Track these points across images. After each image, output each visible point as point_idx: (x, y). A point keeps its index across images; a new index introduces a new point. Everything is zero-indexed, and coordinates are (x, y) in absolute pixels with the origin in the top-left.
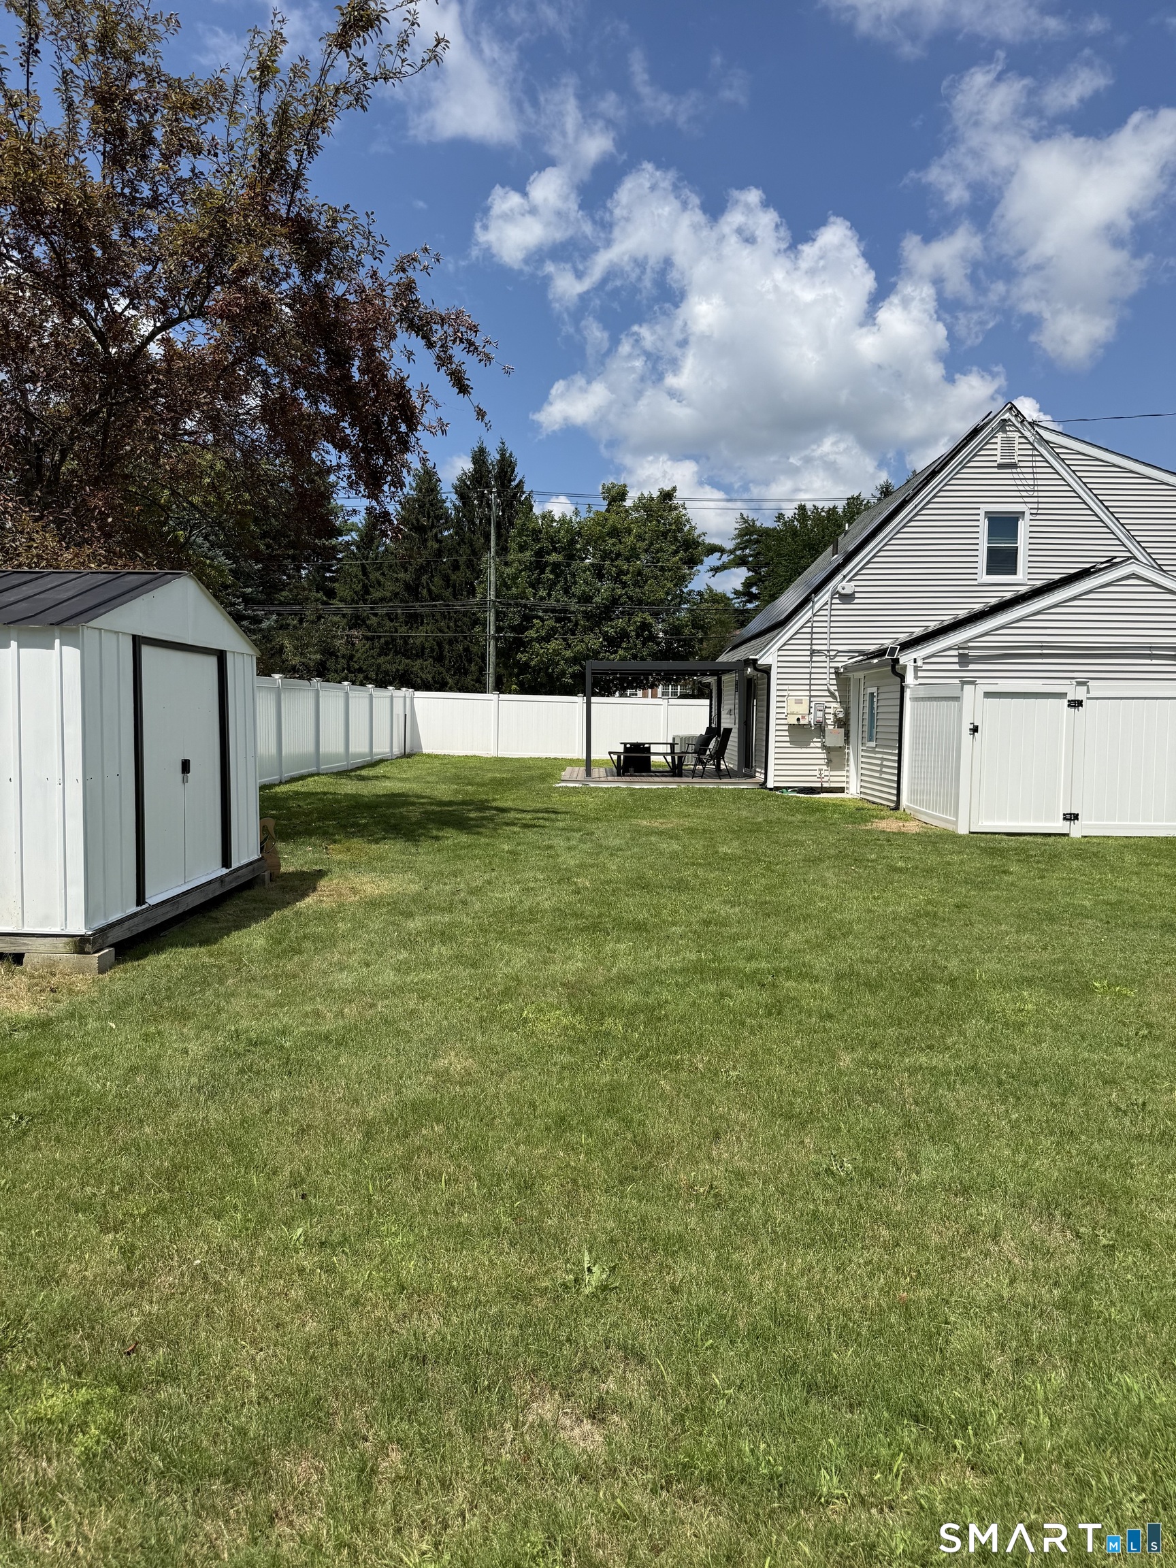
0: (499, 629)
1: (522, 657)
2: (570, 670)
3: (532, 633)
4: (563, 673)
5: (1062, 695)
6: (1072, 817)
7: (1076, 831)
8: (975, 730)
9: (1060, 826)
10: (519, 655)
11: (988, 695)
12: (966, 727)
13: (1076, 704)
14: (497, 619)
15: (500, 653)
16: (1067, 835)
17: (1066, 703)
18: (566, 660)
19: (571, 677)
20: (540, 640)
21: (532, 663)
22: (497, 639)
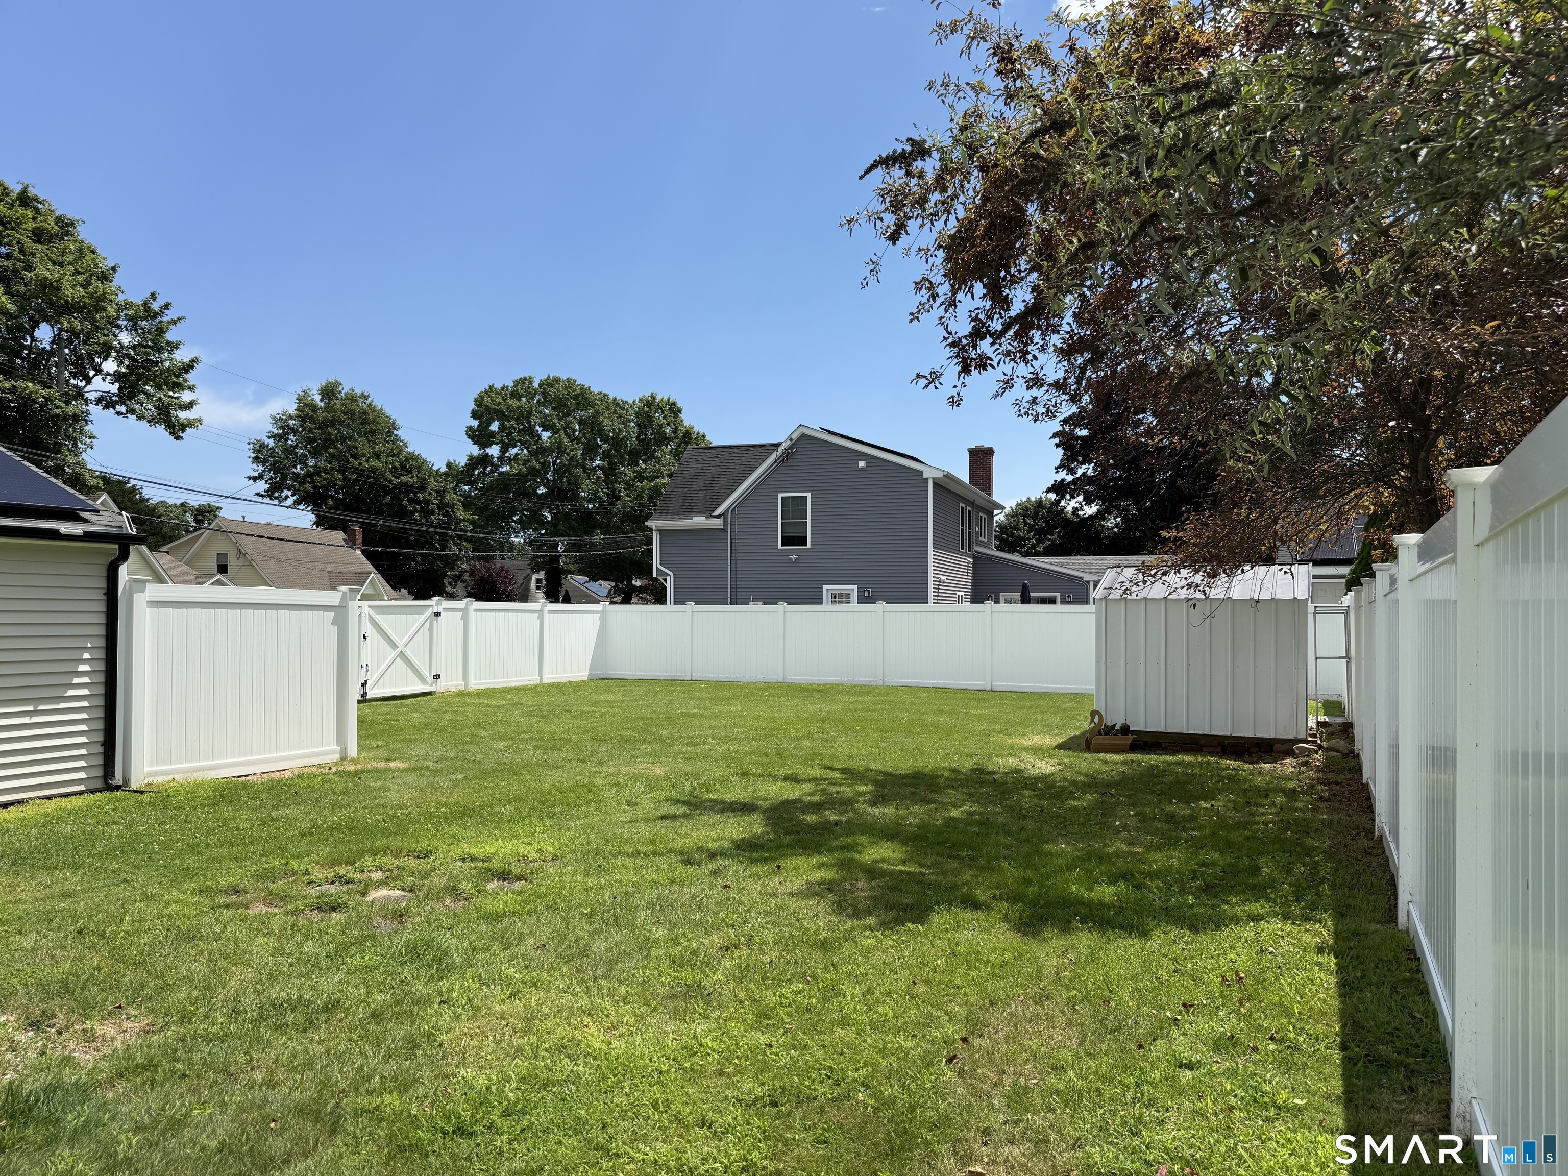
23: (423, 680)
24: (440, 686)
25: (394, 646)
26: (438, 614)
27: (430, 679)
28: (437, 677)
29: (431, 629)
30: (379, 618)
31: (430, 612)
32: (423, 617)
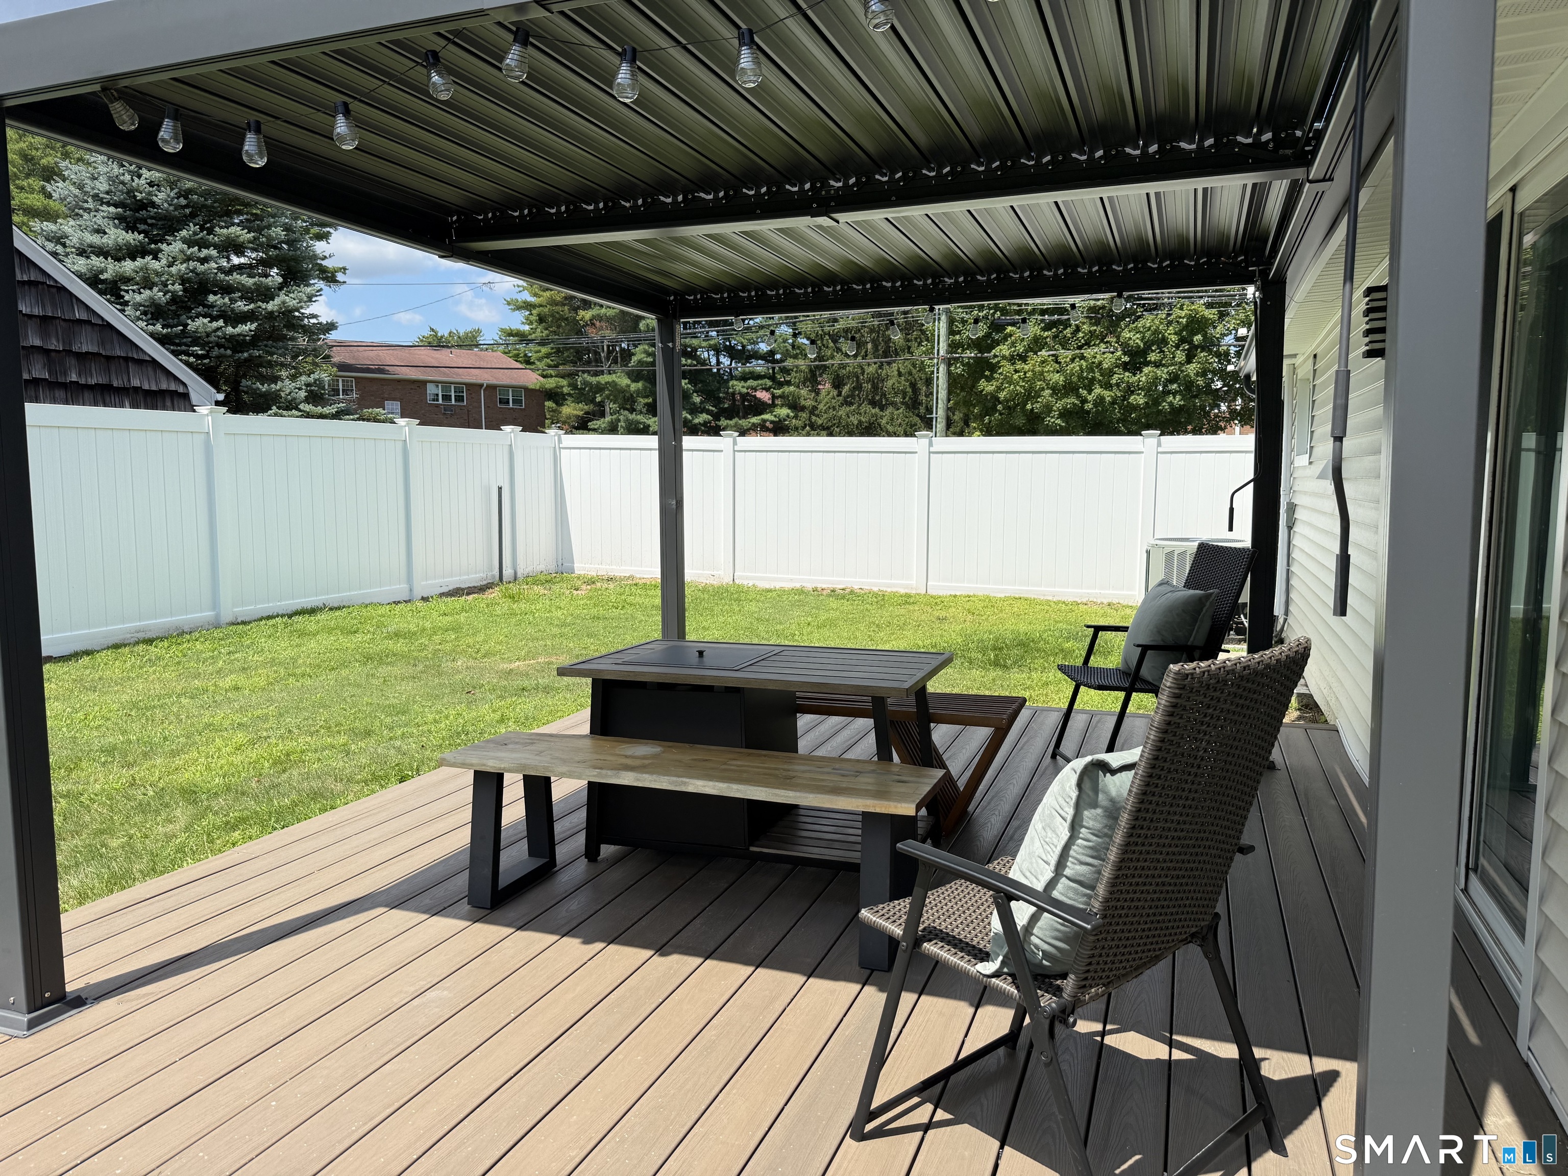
0: (953, 347)
1: (986, 387)
2: (1059, 405)
3: (1003, 350)
4: (1048, 409)
10: (983, 383)
14: (951, 332)
15: (954, 382)
18: (1055, 390)
19: (1061, 416)
20: (1012, 359)
21: (1002, 395)
22: (949, 363)
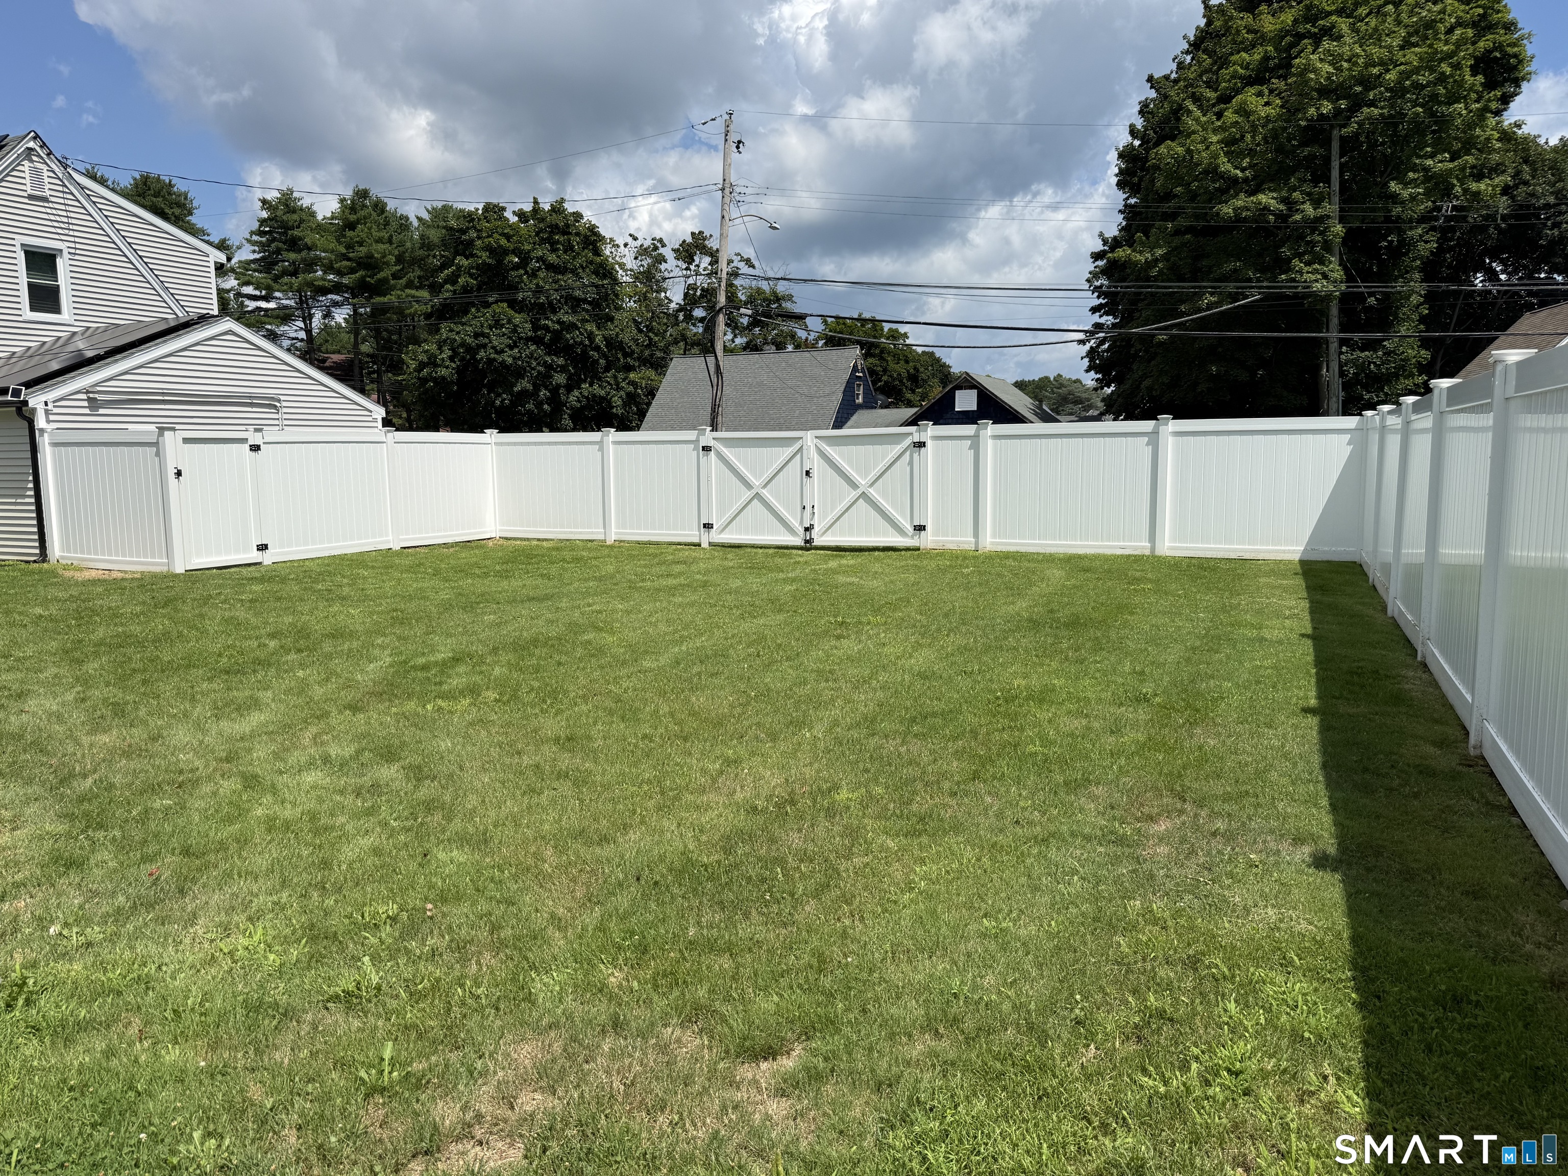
5: (244, 441)
6: (263, 548)
7: (267, 559)
8: (179, 474)
9: (254, 556)
11: (186, 441)
12: (171, 472)
13: (255, 448)
16: (260, 563)
17: (248, 448)
23: (901, 531)
24: (928, 540)
25: (854, 485)
26: (922, 445)
27: (910, 529)
28: (920, 528)
29: (911, 463)
30: (830, 450)
31: (908, 441)
32: (898, 449)
